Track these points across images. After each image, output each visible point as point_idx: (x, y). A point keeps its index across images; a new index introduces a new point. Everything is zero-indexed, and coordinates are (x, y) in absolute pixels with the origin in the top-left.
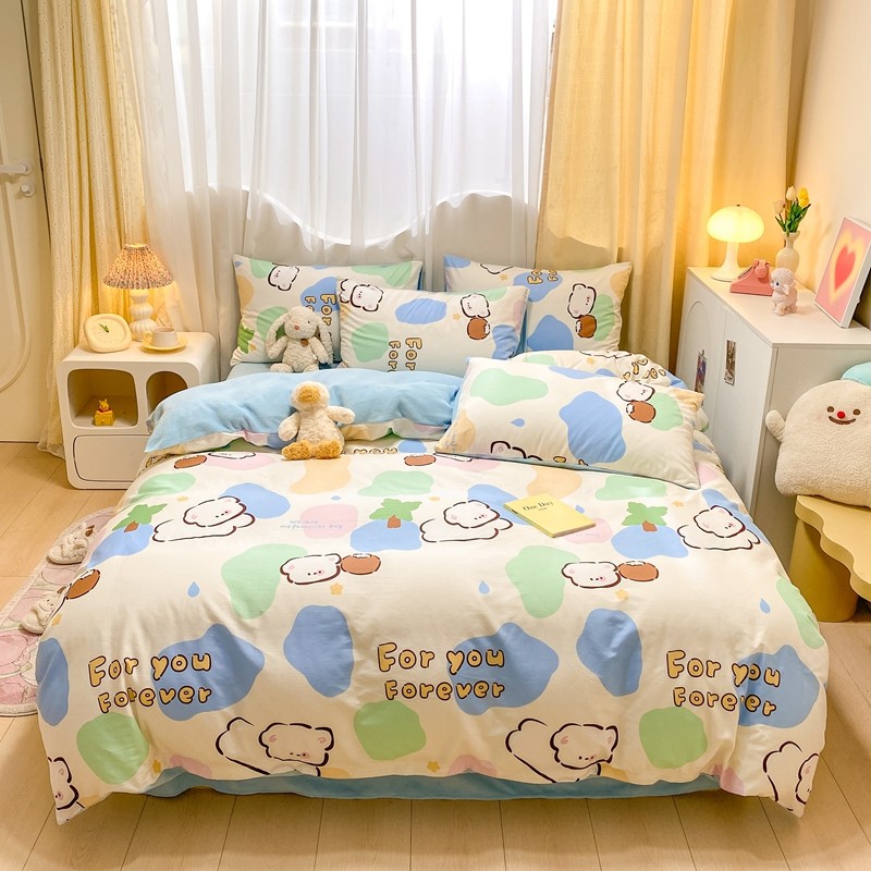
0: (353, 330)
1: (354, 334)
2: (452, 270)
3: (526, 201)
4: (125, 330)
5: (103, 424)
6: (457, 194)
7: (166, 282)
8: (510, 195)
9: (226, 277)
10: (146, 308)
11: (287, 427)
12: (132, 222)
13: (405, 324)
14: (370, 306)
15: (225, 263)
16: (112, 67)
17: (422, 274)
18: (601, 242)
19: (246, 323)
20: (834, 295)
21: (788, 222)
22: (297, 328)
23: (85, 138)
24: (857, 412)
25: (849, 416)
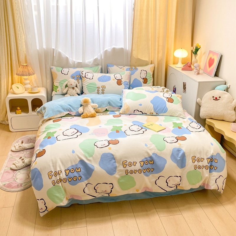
0: (86, 84)
1: (87, 86)
2: (110, 68)
3: (128, 49)
4: (23, 87)
5: (19, 114)
6: (110, 48)
7: (34, 74)
8: (123, 48)
9: (49, 72)
10: (28, 81)
11: (81, 110)
12: (22, 58)
13: (100, 82)
14: (91, 78)
15: (48, 68)
16: (15, 15)
17: (102, 69)
18: (146, 59)
19: (55, 84)
20: (209, 69)
21: (195, 52)
22: (71, 85)
23: (8, 35)
24: (220, 97)
25: (218, 98)
